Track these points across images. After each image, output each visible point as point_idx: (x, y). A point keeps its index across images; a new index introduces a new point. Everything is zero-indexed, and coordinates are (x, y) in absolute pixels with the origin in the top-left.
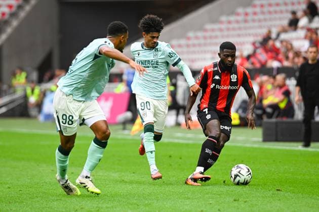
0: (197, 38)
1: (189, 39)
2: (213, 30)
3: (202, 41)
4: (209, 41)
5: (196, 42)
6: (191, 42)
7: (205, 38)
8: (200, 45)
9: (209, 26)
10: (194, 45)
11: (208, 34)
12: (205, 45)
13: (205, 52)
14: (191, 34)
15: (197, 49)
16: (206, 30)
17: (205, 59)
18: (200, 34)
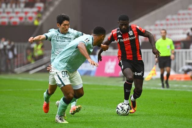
0: (173, 19)
1: (168, 20)
2: (184, 14)
3: (177, 22)
4: (181, 21)
5: (172, 22)
6: (169, 22)
7: (179, 19)
8: (175, 24)
9: (181, 12)
10: (171, 24)
11: (180, 17)
12: (179, 24)
13: (179, 29)
14: (169, 17)
15: (173, 27)
16: (179, 14)
17: (178, 34)
18: (175, 17)
